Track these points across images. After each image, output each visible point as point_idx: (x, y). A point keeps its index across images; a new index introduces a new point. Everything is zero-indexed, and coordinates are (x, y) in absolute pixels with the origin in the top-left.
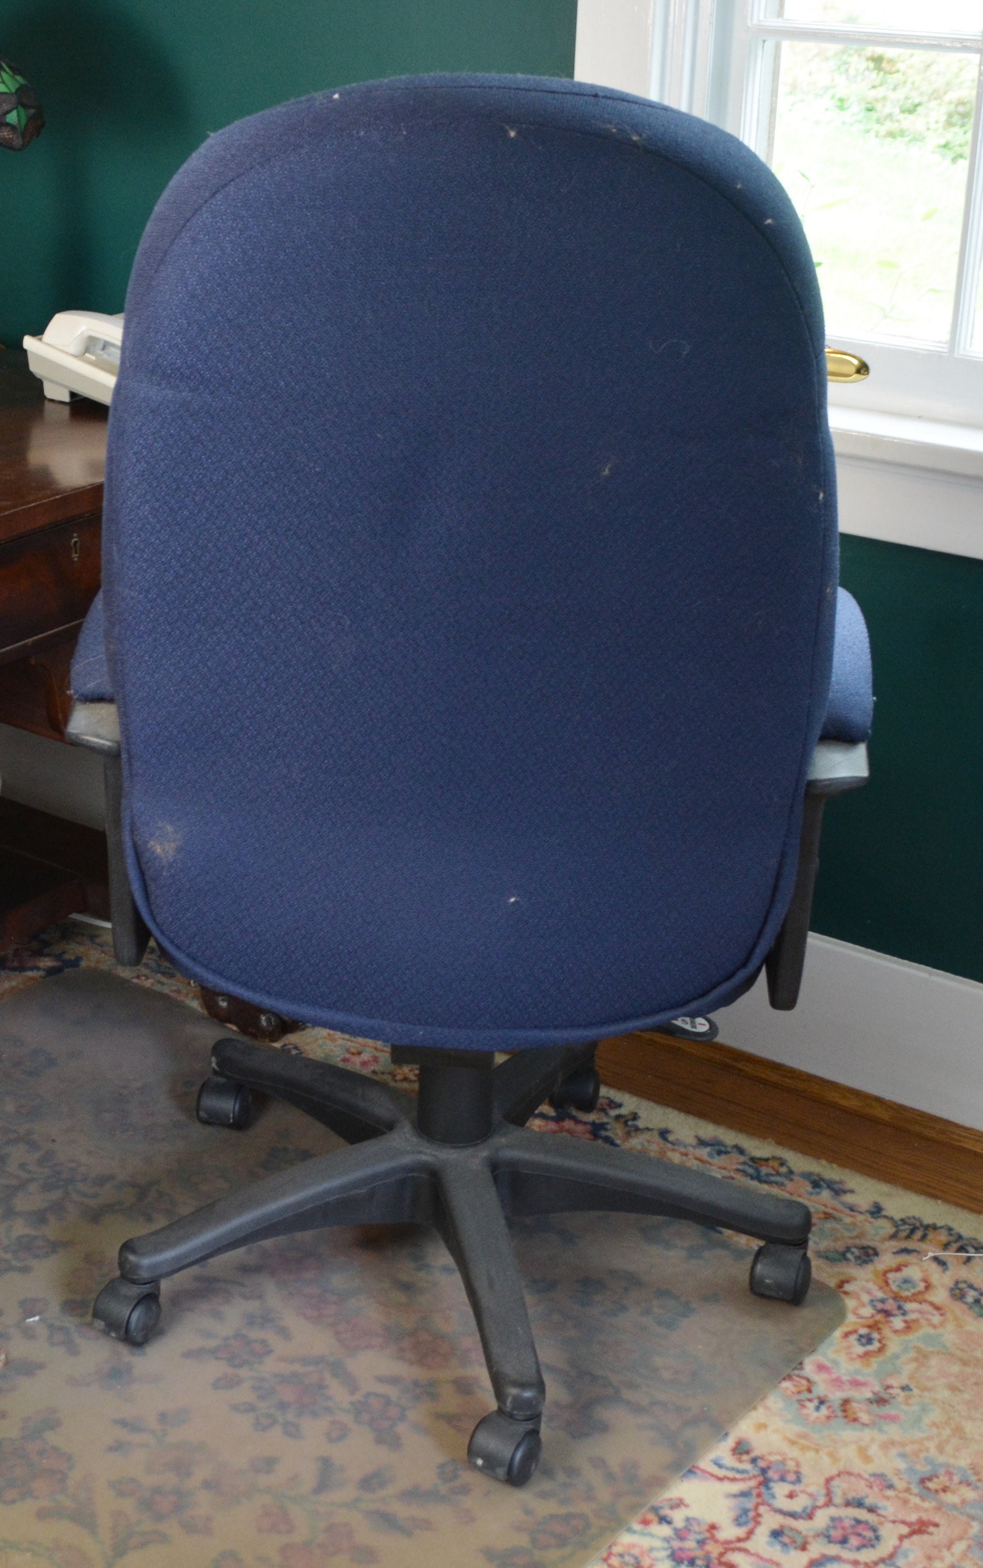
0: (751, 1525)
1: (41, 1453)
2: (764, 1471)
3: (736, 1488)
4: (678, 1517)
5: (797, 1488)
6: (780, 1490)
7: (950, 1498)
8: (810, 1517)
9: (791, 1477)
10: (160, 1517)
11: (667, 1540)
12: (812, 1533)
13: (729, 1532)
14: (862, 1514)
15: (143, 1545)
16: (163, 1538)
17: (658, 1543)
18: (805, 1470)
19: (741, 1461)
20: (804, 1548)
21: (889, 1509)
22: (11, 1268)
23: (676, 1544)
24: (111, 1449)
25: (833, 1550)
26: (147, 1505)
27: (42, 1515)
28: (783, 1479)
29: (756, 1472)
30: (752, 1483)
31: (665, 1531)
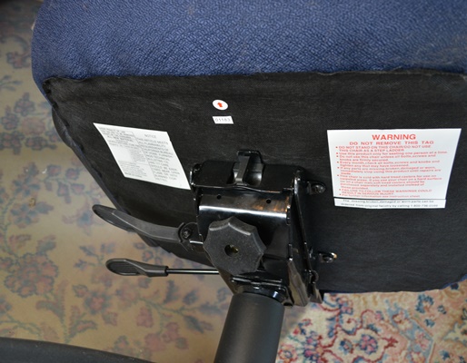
0: (334, 337)
1: (44, 264)
2: (341, 306)
3: (330, 315)
4: (308, 329)
5: (351, 317)
6: (346, 317)
7: (402, 327)
8: (355, 334)
9: (349, 311)
10: (94, 312)
11: (303, 343)
12: (354, 343)
13: (326, 341)
14: (373, 334)
15: (84, 329)
16: (94, 325)
17: (300, 346)
18: (355, 308)
19: (332, 300)
20: (351, 352)
21: (382, 331)
22: (47, 146)
23: (306, 347)
24: (77, 265)
25: (362, 353)
26: (88, 303)
27: (39, 306)
28: (346, 312)
29: (337, 307)
30: (336, 313)
31: (302, 338)
